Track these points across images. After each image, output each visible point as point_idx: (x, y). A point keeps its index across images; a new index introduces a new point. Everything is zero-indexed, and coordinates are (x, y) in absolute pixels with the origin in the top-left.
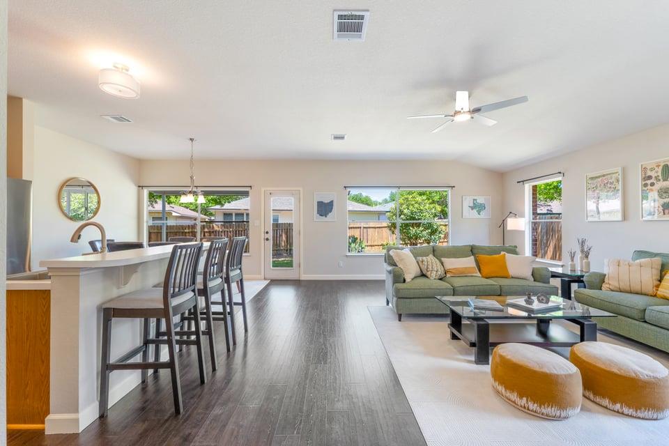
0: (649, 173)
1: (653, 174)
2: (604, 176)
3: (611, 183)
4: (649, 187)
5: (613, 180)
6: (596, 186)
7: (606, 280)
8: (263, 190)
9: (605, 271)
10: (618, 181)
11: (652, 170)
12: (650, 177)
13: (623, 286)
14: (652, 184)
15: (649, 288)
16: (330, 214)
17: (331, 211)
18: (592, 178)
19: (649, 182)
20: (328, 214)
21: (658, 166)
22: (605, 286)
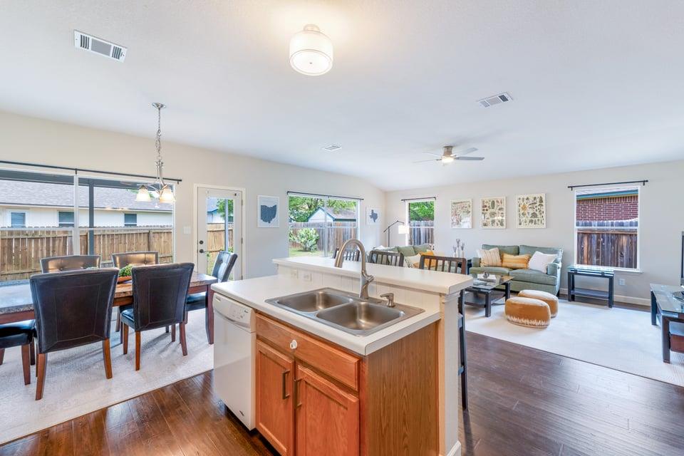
0: (485, 204)
1: (487, 205)
2: (462, 202)
3: (466, 207)
5: (467, 205)
6: (457, 208)
7: (482, 261)
8: (195, 186)
9: (480, 256)
10: (470, 206)
11: (487, 202)
12: (486, 206)
13: (490, 263)
14: (487, 210)
15: (499, 263)
16: (273, 220)
17: (274, 217)
18: (454, 203)
19: (485, 209)
20: (271, 219)
21: (490, 201)
22: (482, 265)
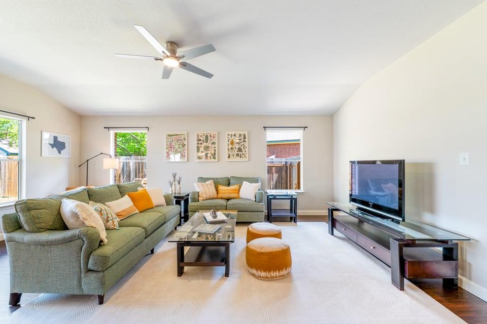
0: (200, 138)
1: (202, 139)
2: (177, 135)
3: (181, 140)
4: (200, 145)
5: (182, 138)
6: (172, 141)
7: (200, 195)
9: (198, 190)
10: (185, 139)
11: (201, 136)
12: (200, 140)
13: (208, 197)
14: (201, 144)
15: (215, 195)
18: (169, 135)
19: (200, 142)
21: (204, 135)
22: (200, 199)
